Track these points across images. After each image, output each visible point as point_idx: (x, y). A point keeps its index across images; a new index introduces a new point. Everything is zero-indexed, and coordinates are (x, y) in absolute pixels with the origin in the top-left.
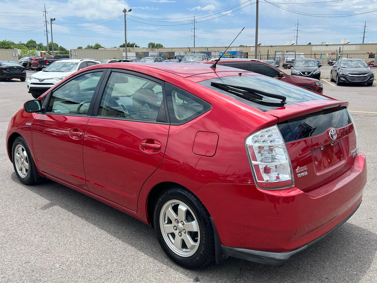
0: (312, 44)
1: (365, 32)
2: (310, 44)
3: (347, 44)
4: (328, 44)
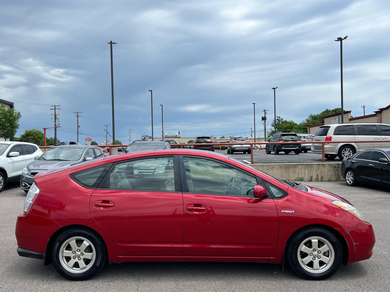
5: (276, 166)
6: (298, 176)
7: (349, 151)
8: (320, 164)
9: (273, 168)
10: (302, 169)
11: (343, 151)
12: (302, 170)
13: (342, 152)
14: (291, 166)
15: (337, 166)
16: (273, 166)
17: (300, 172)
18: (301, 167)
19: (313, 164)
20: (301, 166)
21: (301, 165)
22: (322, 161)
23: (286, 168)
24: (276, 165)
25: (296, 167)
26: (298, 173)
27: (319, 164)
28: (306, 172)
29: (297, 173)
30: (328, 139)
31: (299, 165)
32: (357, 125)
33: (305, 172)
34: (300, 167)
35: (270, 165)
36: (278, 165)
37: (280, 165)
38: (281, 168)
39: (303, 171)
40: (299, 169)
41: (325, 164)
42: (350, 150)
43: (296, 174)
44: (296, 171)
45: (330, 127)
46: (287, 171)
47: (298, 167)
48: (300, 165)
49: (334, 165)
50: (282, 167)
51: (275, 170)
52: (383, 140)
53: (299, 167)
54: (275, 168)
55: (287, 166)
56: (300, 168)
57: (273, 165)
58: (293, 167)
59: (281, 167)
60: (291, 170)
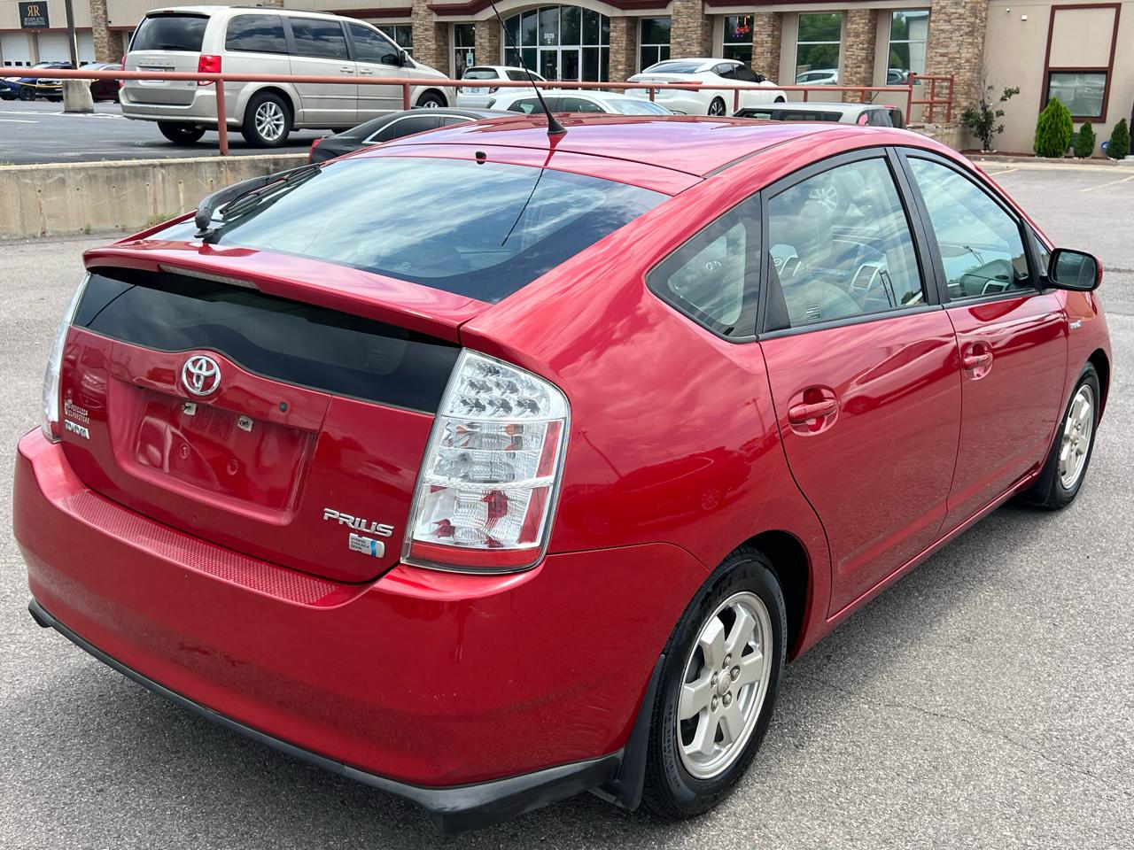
5: (72, 174)
6: (155, 212)
7: (276, 114)
8: (223, 162)
9: (62, 182)
10: (167, 182)
11: (260, 114)
12: (167, 187)
13: (257, 116)
14: (127, 172)
15: (272, 167)
16: (61, 175)
17: (160, 197)
18: (163, 179)
19: (200, 163)
20: (163, 171)
21: (162, 166)
22: (218, 151)
23: (109, 180)
24: (73, 168)
25: (144, 177)
26: (155, 199)
27: (219, 164)
28: (181, 196)
29: (150, 199)
30: (210, 63)
31: (154, 166)
32: (290, 18)
33: (178, 193)
34: (160, 175)
35: (48, 171)
36: (80, 169)
37: (85, 169)
38: (93, 182)
39: (170, 190)
40: (155, 183)
41: (239, 161)
42: (279, 110)
43: (146, 202)
44: (146, 193)
45: (208, 17)
46: (114, 194)
47: (151, 175)
48: (159, 168)
49: (265, 165)
50: (95, 176)
51: (70, 193)
52: (361, 78)
53: (154, 177)
54: (69, 181)
55: (113, 172)
56: (160, 177)
57: (62, 170)
58: (136, 176)
59: (92, 177)
60: (130, 189)
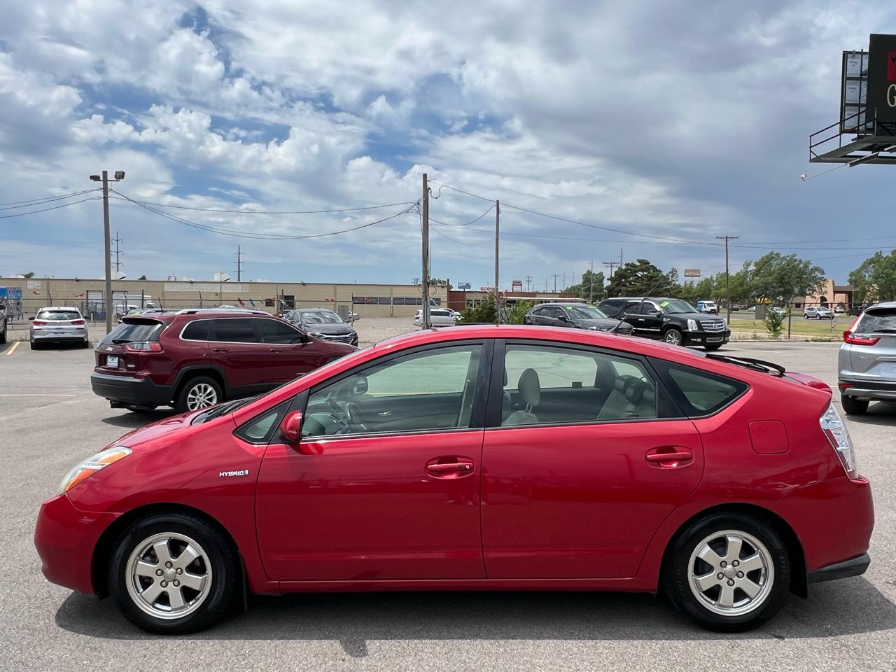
0: (147, 278)
1: (239, 262)
2: (144, 278)
3: (225, 282)
4: (193, 280)
